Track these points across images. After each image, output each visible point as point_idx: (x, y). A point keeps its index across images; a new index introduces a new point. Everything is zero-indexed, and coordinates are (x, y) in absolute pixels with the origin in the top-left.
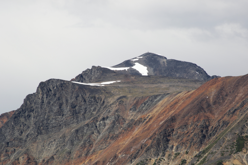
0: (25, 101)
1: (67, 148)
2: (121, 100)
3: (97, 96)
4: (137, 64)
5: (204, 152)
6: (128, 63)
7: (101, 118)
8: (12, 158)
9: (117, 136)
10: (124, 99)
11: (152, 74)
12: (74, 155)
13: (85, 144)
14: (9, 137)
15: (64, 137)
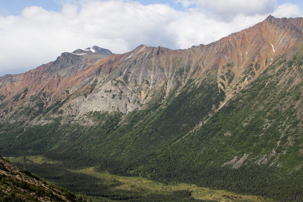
0: (57, 58)
1: (70, 73)
2: (86, 59)
3: (79, 58)
4: (91, 49)
5: (110, 76)
6: (89, 48)
7: (80, 64)
8: (53, 75)
9: (85, 70)
10: (87, 59)
11: (96, 52)
12: (72, 75)
13: (75, 72)
14: (52, 69)
15: (69, 70)
